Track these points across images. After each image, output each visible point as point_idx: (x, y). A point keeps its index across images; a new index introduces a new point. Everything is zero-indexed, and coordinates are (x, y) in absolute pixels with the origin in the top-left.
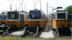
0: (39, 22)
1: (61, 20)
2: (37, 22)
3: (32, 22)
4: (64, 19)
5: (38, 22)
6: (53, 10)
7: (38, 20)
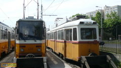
0: (41, 46)
1: (88, 42)
2: (37, 47)
3: (24, 47)
4: (92, 40)
5: (39, 46)
6: (68, 21)
7: (38, 42)
